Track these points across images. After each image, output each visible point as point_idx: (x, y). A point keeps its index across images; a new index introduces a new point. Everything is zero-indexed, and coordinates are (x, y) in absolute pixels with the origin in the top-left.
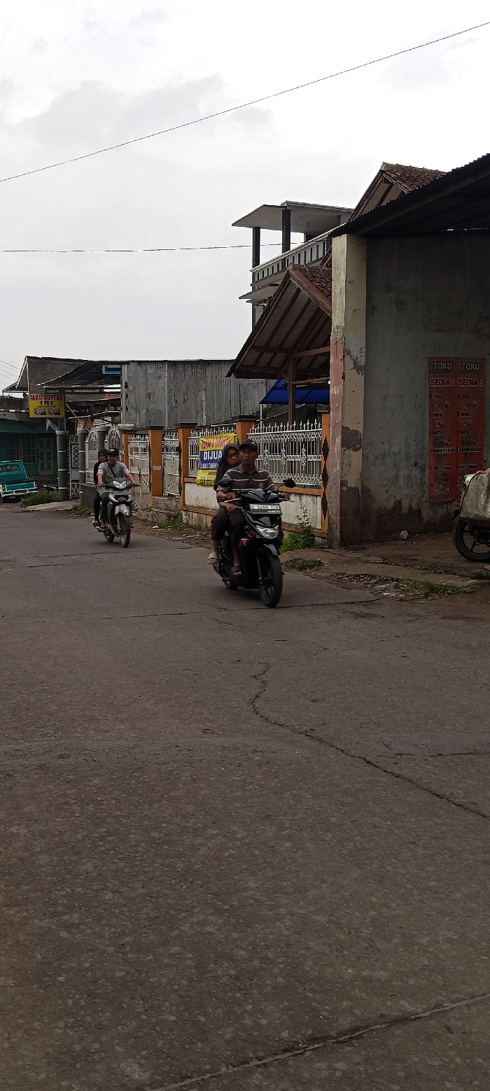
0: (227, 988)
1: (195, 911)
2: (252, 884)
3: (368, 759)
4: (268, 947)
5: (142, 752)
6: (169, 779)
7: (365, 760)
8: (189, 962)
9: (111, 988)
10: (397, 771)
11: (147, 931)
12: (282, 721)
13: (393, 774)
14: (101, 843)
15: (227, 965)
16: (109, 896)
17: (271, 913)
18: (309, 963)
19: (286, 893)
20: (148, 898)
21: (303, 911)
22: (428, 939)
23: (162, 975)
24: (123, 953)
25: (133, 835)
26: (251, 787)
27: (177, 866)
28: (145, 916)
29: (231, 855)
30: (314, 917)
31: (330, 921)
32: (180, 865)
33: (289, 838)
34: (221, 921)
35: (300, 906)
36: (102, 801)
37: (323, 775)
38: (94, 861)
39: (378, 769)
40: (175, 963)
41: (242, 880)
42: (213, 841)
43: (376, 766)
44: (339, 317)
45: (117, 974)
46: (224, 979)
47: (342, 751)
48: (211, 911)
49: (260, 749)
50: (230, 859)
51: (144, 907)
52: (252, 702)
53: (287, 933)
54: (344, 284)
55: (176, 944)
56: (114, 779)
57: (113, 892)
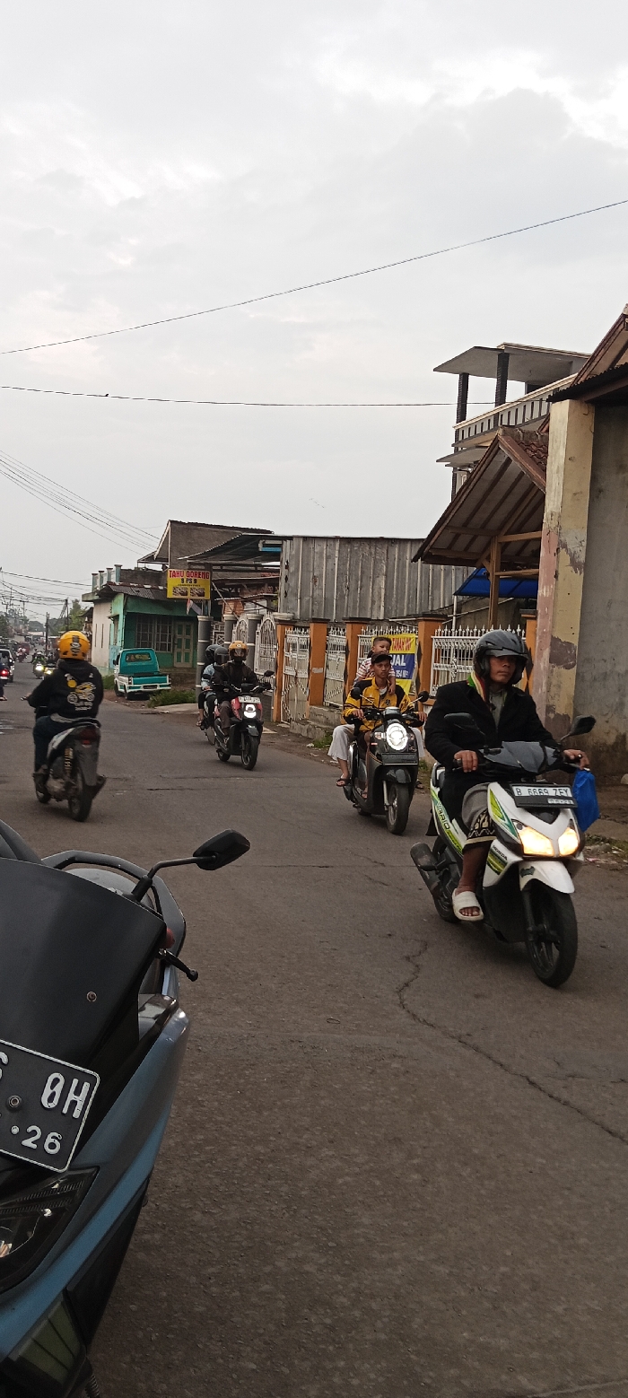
0: (318, 1339)
1: (296, 1244)
2: (366, 1221)
3: (533, 1078)
4: (372, 1297)
5: (257, 1045)
6: (284, 1081)
7: (528, 1079)
8: (280, 1304)
9: (188, 1323)
10: (565, 1096)
11: (236, 1262)
12: (432, 1020)
13: (559, 1101)
14: (197, 1153)
15: (323, 1312)
16: (198, 1216)
17: (383, 1256)
18: (418, 1320)
19: (405, 1235)
20: (242, 1224)
21: (422, 1258)
22: (565, 1306)
23: (247, 1316)
24: (205, 1286)
25: (234, 1148)
26: (381, 1101)
27: (282, 1189)
28: (236, 1245)
29: (346, 1183)
30: (433, 1267)
31: (451, 1274)
32: (285, 1189)
33: (418, 1169)
34: (323, 1261)
35: (419, 1251)
36: (203, 1101)
37: (472, 1094)
38: (185, 1172)
39: (542, 1094)
40: (264, 1303)
41: (354, 1214)
42: (327, 1164)
43: (540, 1089)
44: (554, 501)
45: (197, 1309)
46: (317, 1329)
47: (501, 1065)
48: (312, 1247)
49: (400, 1054)
50: (345, 1187)
51: (236, 1233)
52: (400, 991)
53: (398, 1282)
54: (562, 461)
55: (269, 1282)
56: (221, 1076)
57: (204, 1213)
